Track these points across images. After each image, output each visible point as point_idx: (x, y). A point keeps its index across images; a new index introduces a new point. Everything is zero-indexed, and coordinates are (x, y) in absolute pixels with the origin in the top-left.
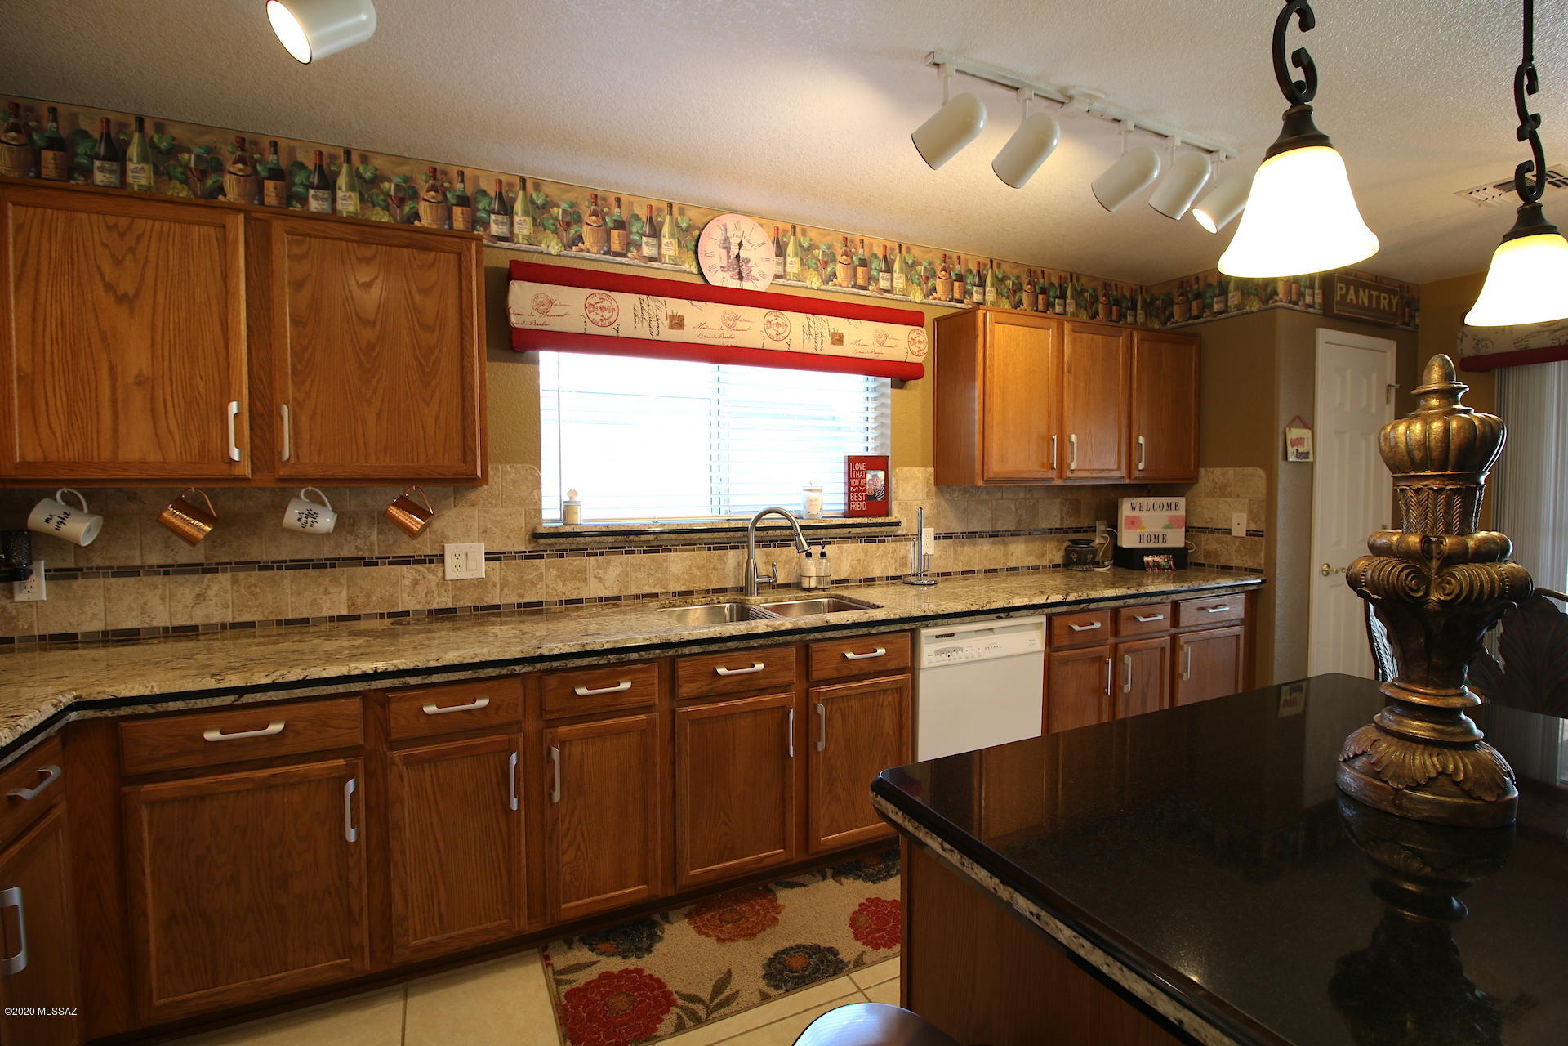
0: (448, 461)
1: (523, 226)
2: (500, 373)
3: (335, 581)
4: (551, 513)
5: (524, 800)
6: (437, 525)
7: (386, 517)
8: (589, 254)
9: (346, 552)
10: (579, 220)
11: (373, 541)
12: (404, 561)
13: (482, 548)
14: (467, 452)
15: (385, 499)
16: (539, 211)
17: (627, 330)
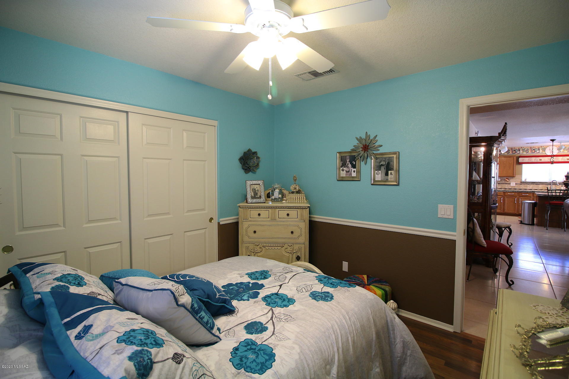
0: (512, 175)
1: (521, 152)
2: (518, 166)
3: (500, 185)
4: (523, 180)
5: (517, 202)
6: (510, 181)
7: (505, 180)
8: (530, 153)
9: (501, 183)
10: (528, 150)
11: (503, 182)
12: (506, 184)
13: (515, 183)
14: (513, 174)
15: (505, 178)
16: (523, 150)
17: (533, 161)
